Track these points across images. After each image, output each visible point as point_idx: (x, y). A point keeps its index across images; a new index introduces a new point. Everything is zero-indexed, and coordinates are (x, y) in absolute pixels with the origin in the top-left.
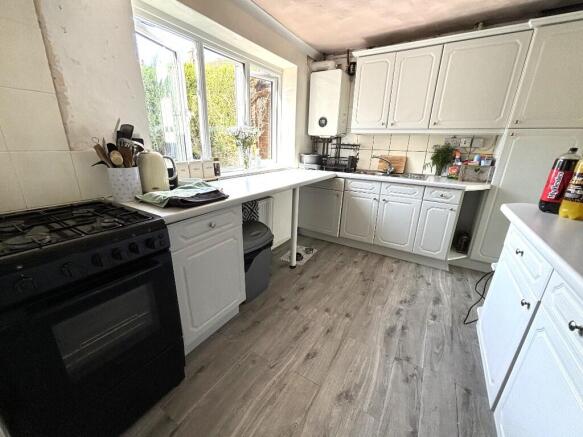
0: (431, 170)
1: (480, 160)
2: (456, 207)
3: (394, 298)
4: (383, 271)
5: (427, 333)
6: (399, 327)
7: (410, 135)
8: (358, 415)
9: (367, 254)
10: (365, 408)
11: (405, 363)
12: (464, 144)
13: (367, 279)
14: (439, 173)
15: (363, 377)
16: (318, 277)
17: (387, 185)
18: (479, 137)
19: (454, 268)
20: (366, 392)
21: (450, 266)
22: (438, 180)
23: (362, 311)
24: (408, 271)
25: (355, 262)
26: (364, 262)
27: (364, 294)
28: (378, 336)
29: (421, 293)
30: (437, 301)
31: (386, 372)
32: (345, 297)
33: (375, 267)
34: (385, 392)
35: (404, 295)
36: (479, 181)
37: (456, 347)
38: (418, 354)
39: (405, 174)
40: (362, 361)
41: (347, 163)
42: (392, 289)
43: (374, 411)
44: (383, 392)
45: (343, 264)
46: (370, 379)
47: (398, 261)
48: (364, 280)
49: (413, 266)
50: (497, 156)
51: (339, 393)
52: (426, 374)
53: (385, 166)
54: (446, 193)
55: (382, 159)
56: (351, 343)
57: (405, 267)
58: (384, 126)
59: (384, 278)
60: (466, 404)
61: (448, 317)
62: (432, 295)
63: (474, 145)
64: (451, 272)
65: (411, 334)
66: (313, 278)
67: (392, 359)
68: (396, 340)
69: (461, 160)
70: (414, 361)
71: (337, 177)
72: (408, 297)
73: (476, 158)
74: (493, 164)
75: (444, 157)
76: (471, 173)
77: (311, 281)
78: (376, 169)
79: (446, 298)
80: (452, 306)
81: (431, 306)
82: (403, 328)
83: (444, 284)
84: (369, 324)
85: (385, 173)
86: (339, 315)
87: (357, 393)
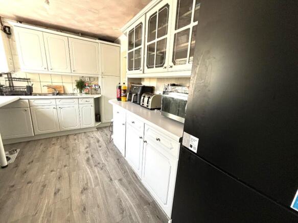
0: (77, 91)
1: (95, 86)
2: (93, 105)
3: (82, 149)
4: (71, 141)
5: (100, 152)
6: (90, 157)
7: (62, 75)
8: (92, 190)
9: (57, 138)
10: (93, 186)
11: (98, 165)
12: (87, 80)
13: (65, 148)
14: (81, 92)
15: (87, 179)
16: (32, 162)
17: (59, 100)
18: (92, 78)
19: (98, 128)
20: (91, 183)
21: (97, 128)
22: (82, 95)
23: (71, 161)
24: (82, 136)
25: (54, 144)
26: (59, 142)
27: (68, 154)
28: (84, 165)
29: (92, 142)
30: (98, 141)
31: (94, 172)
32: (58, 160)
33: (66, 141)
34: (97, 177)
35: (86, 145)
36: (97, 94)
37: (110, 151)
38: (101, 160)
39: (65, 94)
40: (83, 175)
41: (26, 90)
42: (79, 146)
43: (97, 184)
44: (96, 178)
45: (46, 148)
46: (90, 178)
47: (76, 134)
48: (64, 149)
49: (83, 134)
50: (100, 84)
51: (80, 191)
52: (106, 163)
53: (52, 91)
54: (87, 100)
55: (49, 87)
56: (74, 174)
57: (80, 136)
58: (47, 70)
59: (73, 144)
60: (119, 162)
61: (104, 144)
62: (96, 140)
63: (91, 80)
64: (98, 130)
65: (95, 156)
66: (29, 163)
67: (93, 167)
68: (91, 161)
69: (88, 86)
70: (101, 163)
71: (20, 99)
72: (88, 145)
73: (93, 85)
74: (99, 87)
75: (81, 85)
76: (93, 91)
77: (29, 166)
78: (47, 92)
79: (101, 139)
80: (104, 141)
81: (97, 144)
82: (92, 156)
83: (98, 135)
84: (78, 163)
85: (53, 94)
86: (61, 169)
87: (88, 185)
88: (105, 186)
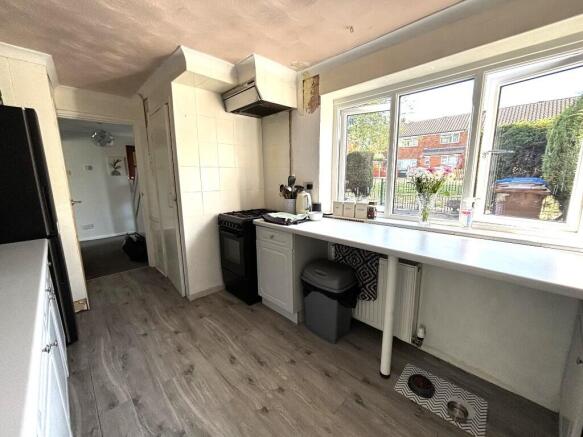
8: (175, 373)
10: (174, 379)
15: (192, 389)
31: (182, 411)
34: (171, 399)
40: (205, 396)
44: (172, 397)
51: (195, 368)
56: (227, 394)
86: (269, 401)
87: (187, 379)
88: (151, 387)
